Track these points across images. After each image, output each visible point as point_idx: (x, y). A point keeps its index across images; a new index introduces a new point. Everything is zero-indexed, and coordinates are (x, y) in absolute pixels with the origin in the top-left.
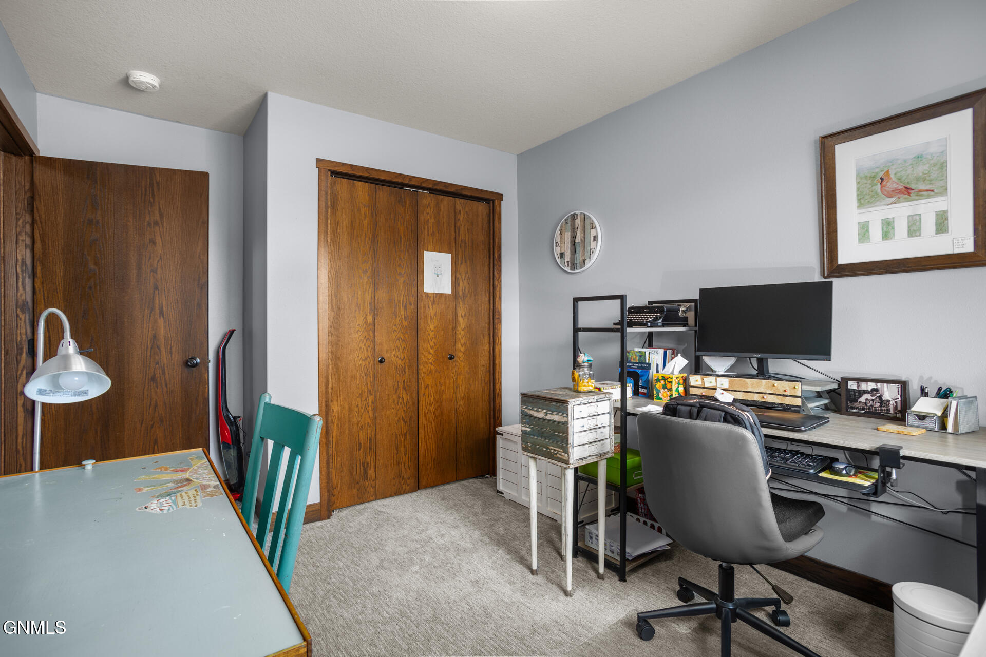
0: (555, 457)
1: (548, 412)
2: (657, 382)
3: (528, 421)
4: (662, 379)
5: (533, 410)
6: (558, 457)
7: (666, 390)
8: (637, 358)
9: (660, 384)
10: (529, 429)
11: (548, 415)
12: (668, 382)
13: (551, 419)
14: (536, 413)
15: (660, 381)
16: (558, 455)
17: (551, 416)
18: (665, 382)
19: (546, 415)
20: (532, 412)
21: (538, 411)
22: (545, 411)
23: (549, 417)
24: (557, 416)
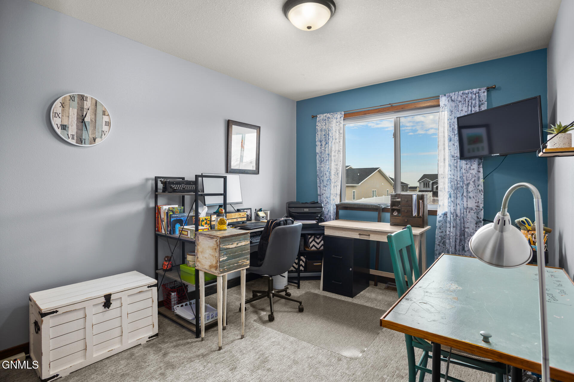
0: (243, 266)
1: (238, 242)
2: (202, 222)
3: (225, 253)
4: (205, 220)
5: (229, 244)
6: (245, 265)
7: (207, 225)
8: (179, 211)
9: (204, 222)
10: (225, 258)
11: (239, 244)
12: (208, 220)
13: (241, 245)
14: (231, 245)
15: (204, 221)
16: (244, 264)
17: (240, 243)
18: (206, 221)
19: (238, 244)
20: (228, 247)
21: (232, 244)
22: (237, 242)
23: (240, 245)
24: (244, 242)
